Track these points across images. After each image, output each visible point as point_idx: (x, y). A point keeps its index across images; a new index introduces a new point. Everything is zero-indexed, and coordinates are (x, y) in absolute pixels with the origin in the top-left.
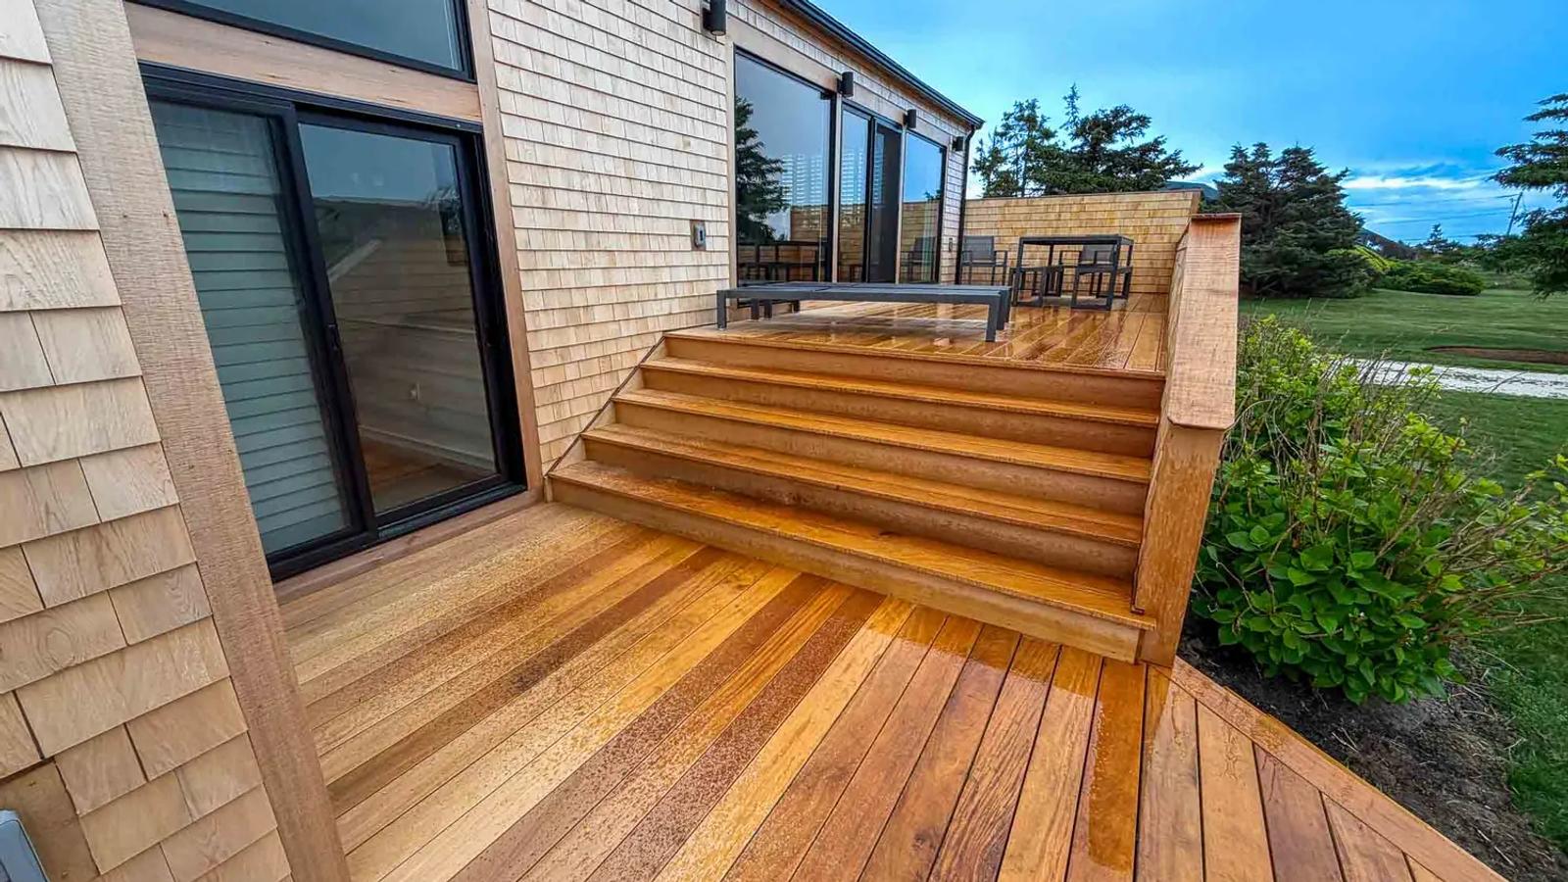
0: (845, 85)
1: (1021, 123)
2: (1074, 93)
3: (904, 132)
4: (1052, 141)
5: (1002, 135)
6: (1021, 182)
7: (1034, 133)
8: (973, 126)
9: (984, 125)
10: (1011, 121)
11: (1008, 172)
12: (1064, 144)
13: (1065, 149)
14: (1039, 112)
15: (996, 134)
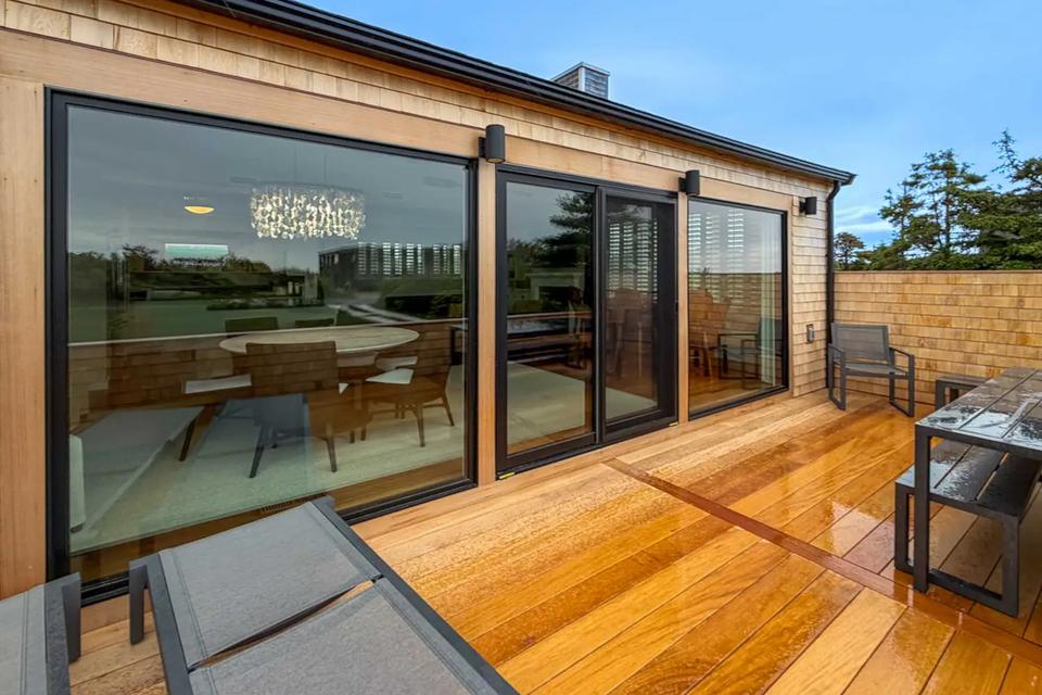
0: (489, 143)
1: (936, 172)
2: (1007, 136)
3: (682, 202)
4: (981, 186)
5: (912, 184)
6: (944, 226)
7: (954, 180)
8: (836, 183)
9: (855, 180)
10: (921, 171)
11: (926, 216)
12: (1000, 187)
13: (1003, 192)
14: (956, 159)
15: (905, 183)
